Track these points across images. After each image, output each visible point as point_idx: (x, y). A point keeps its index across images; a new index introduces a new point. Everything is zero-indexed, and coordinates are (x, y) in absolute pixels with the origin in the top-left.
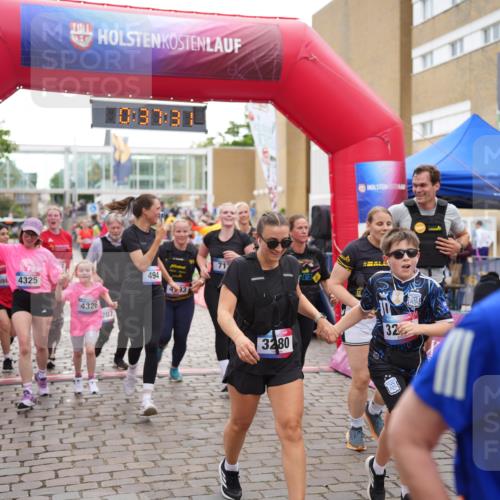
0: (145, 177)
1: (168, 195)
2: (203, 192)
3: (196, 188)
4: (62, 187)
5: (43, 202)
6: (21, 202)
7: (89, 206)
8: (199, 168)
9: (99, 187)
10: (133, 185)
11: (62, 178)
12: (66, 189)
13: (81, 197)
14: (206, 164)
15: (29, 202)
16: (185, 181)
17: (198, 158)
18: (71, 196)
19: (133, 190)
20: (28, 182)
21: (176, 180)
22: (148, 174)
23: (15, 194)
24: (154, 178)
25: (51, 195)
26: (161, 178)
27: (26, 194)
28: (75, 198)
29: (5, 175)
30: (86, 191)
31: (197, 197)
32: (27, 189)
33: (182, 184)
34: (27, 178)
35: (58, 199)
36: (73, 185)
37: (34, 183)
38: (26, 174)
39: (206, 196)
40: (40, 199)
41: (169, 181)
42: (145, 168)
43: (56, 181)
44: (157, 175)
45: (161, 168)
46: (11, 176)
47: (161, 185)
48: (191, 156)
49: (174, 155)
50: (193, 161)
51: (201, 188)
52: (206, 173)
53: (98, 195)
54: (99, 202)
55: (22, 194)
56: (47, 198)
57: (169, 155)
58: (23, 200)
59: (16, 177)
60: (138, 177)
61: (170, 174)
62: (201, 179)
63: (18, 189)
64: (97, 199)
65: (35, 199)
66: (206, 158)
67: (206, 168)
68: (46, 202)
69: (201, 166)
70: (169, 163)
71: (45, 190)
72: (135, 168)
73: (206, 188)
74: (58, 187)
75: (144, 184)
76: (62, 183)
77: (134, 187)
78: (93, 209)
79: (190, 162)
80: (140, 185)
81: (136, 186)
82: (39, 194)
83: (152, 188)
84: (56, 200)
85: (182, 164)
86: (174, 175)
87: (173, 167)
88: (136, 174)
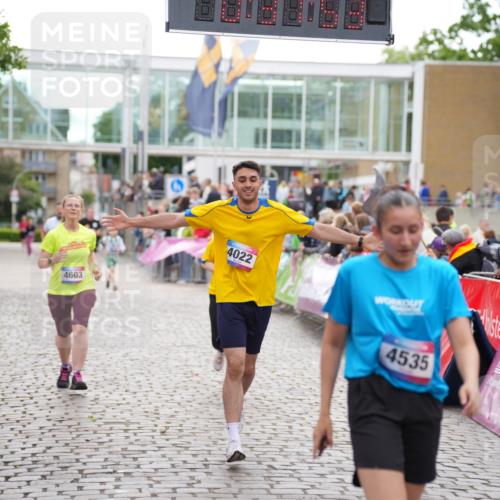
0: (284, 124)
1: (329, 161)
2: (402, 156)
3: (388, 149)
4: (119, 141)
5: (80, 168)
6: (35, 169)
7: (169, 180)
8: (395, 105)
9: (192, 141)
10: (260, 139)
11: (119, 122)
12: (125, 144)
13: (155, 161)
14: (411, 98)
15: (51, 169)
16: (365, 134)
17: (394, 84)
18: (135, 158)
20: (50, 126)
21: (347, 131)
22: (290, 118)
23: (24, 152)
24: (301, 125)
25: (96, 156)
26: (317, 125)
27: (46, 152)
28: (143, 164)
29: (6, 111)
30: (164, 149)
31: (389, 167)
32: (49, 143)
33: (358, 139)
34: (48, 118)
35: (109, 163)
36: (138, 137)
37: (63, 130)
38: (46, 111)
39: (407, 163)
40: (74, 163)
41: (332, 133)
42: (285, 104)
43: (107, 127)
44: (308, 120)
45: (318, 105)
46: (17, 113)
47: (316, 140)
48: (379, 80)
49: (344, 79)
50: (384, 90)
51: (397, 148)
52: (410, 116)
53: (190, 158)
54: (190, 173)
55: (37, 151)
56: (88, 160)
57: (335, 78)
58: (41, 163)
59: (26, 117)
60: (270, 124)
61: (336, 117)
62: (398, 128)
63: (29, 141)
64: (187, 167)
65: (64, 162)
66: (411, 86)
67: (411, 106)
68: (86, 170)
69: (399, 103)
70: (335, 94)
71: (84, 144)
72: (266, 106)
73: (409, 149)
74: (110, 141)
75: (282, 138)
76: (119, 133)
77: (261, 144)
78: (176, 186)
79: (377, 92)
80: (274, 139)
81: (265, 141)
82: (73, 153)
83: (298, 147)
84: (105, 165)
85: (359, 97)
86: (341, 120)
87: (342, 104)
88: (266, 116)
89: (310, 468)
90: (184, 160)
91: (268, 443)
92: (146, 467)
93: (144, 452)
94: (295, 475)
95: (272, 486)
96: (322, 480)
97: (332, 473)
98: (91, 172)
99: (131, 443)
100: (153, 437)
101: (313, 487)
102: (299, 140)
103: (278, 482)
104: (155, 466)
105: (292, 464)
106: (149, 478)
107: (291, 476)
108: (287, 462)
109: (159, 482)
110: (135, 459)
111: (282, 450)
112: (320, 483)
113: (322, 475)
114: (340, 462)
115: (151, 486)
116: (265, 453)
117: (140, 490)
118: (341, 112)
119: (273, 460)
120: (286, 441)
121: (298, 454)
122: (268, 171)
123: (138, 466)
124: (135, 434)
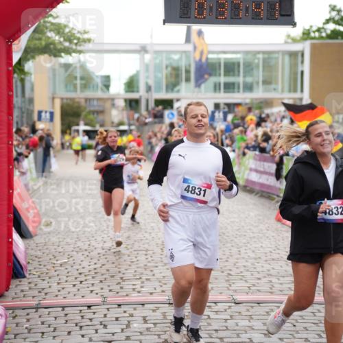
0: (231, 79)
1: (257, 99)
2: (298, 95)
3: (290, 91)
4: (138, 92)
5: (117, 108)
6: (93, 109)
7: (167, 113)
8: (294, 67)
10: (217, 88)
11: (138, 81)
12: (141, 93)
13: (159, 102)
14: (302, 62)
15: (101, 109)
16: (277, 83)
17: (293, 54)
18: (147, 101)
19: (217, 95)
20: (100, 86)
21: (267, 82)
22: (234, 75)
23: (86, 100)
24: (240, 79)
25: (126, 100)
26: (249, 80)
27: (98, 99)
28: (152, 104)
30: (164, 95)
32: (99, 94)
33: (273, 86)
34: (99, 81)
35: (133, 104)
36: (149, 89)
37: (107, 87)
38: (97, 77)
39: (301, 99)
40: (113, 105)
41: (258, 83)
42: (231, 68)
43: (131, 85)
44: (244, 76)
45: (249, 67)
46: (82, 78)
47: (249, 88)
48: (284, 53)
49: (264, 52)
50: (287, 58)
51: (295, 91)
52: (302, 72)
53: (178, 100)
54: (178, 109)
55: (93, 99)
56: (121, 103)
57: (259, 52)
58: (96, 106)
59: (87, 80)
60: (223, 79)
61: (260, 75)
62: (295, 80)
63: (89, 94)
64: (176, 105)
65: (108, 105)
66: (303, 55)
67: (303, 66)
68: (120, 109)
69: (296, 65)
70: (259, 61)
71: (118, 94)
72: (220, 69)
73: (302, 91)
74: (133, 92)
75: (229, 87)
76: (138, 87)
77: (218, 91)
78: (171, 116)
79: (283, 59)
80: (225, 88)
81: (220, 89)
82: (113, 99)
83: (239, 92)
84: (130, 105)
85: (273, 62)
86: (263, 76)
87: (263, 67)
88: (220, 75)
89: (252, 275)
90: (174, 101)
91: (227, 261)
92: (158, 276)
93: (157, 267)
94: (244, 279)
95: (230, 285)
96: (259, 281)
97: (265, 277)
98: (123, 110)
99: (149, 262)
100: (161, 258)
101: (254, 285)
102: (239, 87)
103: (233, 283)
104: (163, 274)
105: (241, 272)
106: (160, 282)
107: (241, 279)
108: (238, 271)
109: (165, 284)
110: (152, 271)
111: (235, 265)
112: (258, 283)
113: (259, 279)
114: (269, 270)
115: (161, 286)
116: (225, 266)
117: (155, 289)
118: (263, 71)
119: (230, 270)
120: (237, 259)
121: (245, 266)
122: (222, 106)
123: (154, 275)
124: (151, 257)
